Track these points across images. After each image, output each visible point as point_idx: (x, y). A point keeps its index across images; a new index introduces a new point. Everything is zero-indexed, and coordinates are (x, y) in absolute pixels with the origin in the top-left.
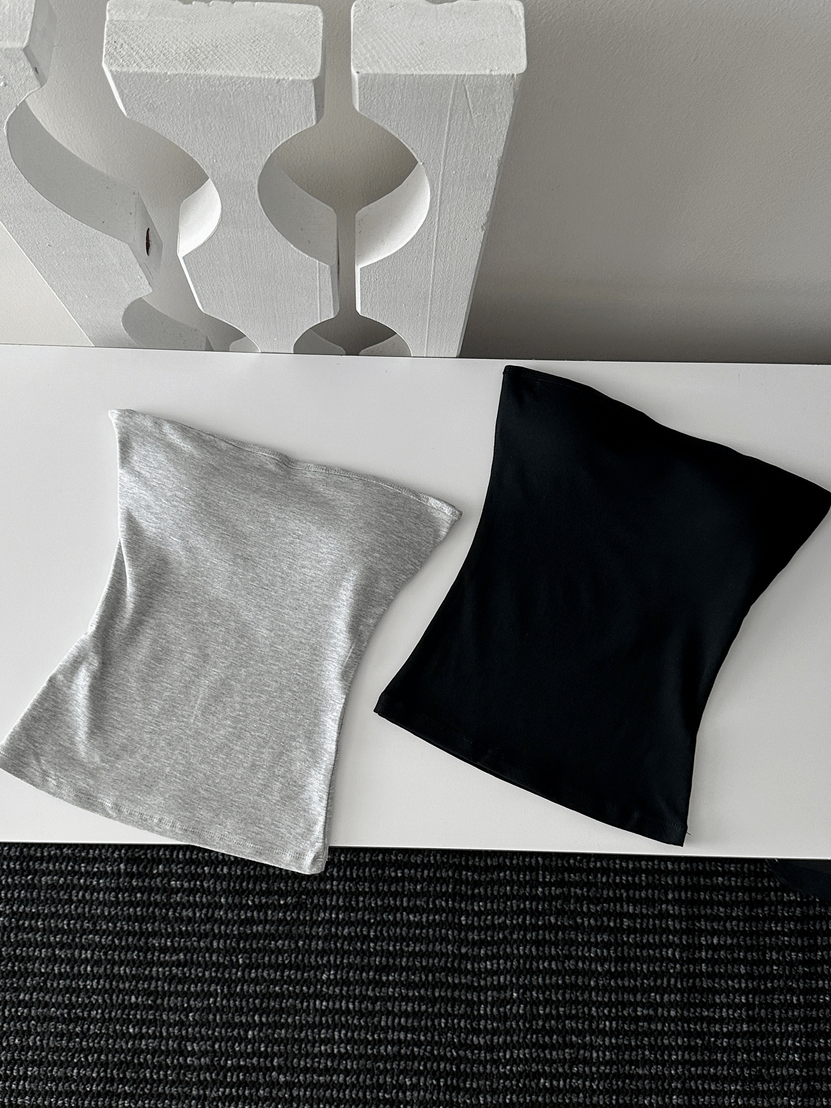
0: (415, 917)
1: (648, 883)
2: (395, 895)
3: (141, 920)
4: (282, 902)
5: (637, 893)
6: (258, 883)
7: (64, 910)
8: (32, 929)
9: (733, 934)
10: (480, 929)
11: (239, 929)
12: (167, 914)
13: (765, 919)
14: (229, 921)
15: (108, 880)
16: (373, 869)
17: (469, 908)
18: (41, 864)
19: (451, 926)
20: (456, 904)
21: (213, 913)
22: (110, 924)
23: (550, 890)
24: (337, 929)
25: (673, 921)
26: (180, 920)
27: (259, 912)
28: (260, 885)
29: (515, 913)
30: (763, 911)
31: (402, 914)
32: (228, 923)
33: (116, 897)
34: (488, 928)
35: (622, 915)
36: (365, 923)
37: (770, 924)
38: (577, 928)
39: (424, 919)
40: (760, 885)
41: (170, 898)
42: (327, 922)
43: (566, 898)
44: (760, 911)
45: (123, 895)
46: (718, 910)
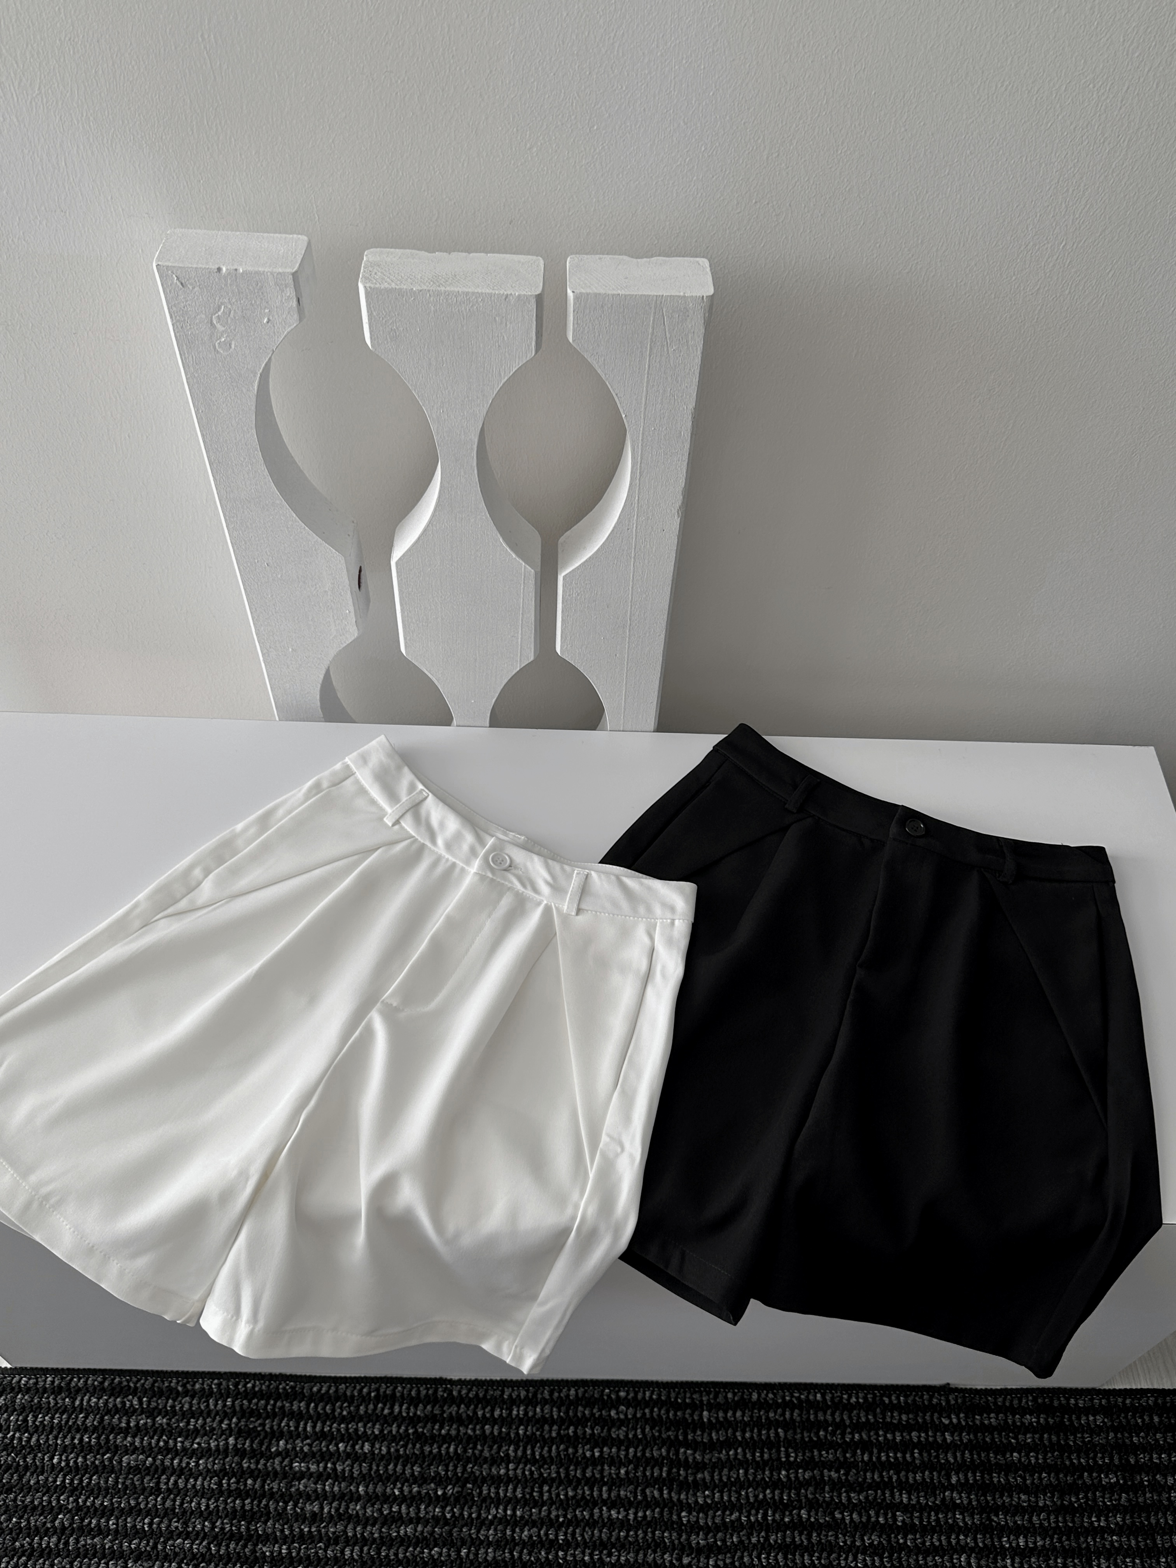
0: (619, 1513)
1: (923, 1462)
2: (591, 1482)
3: (251, 1517)
4: (440, 1493)
5: (911, 1475)
6: (409, 1466)
7: (147, 1503)
8: (101, 1532)
9: (1044, 1532)
10: (707, 1530)
11: (381, 1532)
12: (285, 1509)
13: (1081, 1510)
14: (367, 1519)
15: (211, 1459)
16: (562, 1447)
17: (691, 1500)
18: (125, 1438)
19: (668, 1526)
20: (673, 1494)
21: (347, 1508)
22: (206, 1523)
23: (797, 1473)
24: (513, 1531)
25: (961, 1513)
26: (301, 1518)
27: (408, 1507)
28: (412, 1469)
29: (752, 1506)
30: (1078, 1499)
31: (601, 1510)
32: (367, 1522)
33: (220, 1484)
34: (717, 1529)
35: (895, 1507)
36: (552, 1523)
37: (1090, 1518)
38: (836, 1526)
39: (631, 1517)
40: (1067, 1463)
41: (291, 1486)
42: (500, 1521)
43: (819, 1484)
44: (1073, 1499)
45: (229, 1480)
46: (1019, 1498)
